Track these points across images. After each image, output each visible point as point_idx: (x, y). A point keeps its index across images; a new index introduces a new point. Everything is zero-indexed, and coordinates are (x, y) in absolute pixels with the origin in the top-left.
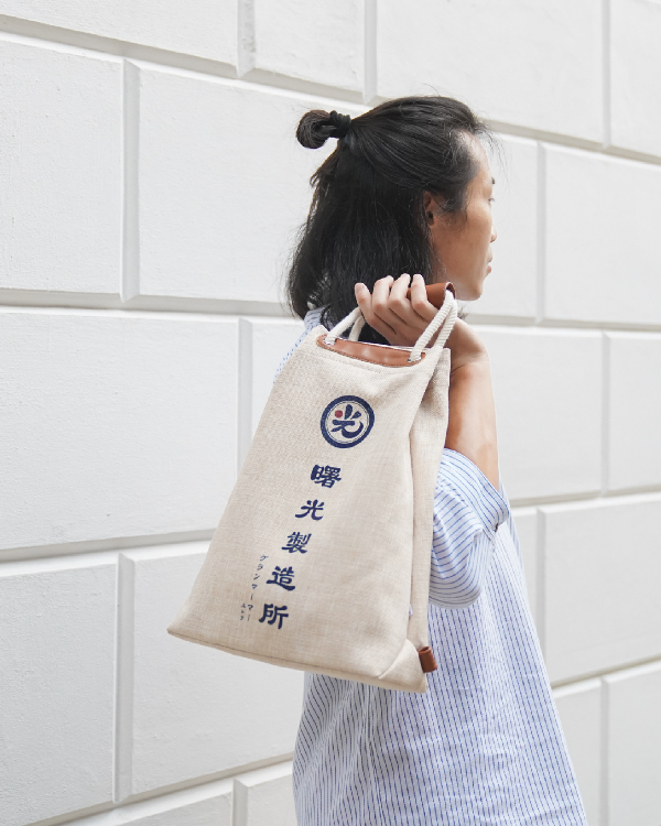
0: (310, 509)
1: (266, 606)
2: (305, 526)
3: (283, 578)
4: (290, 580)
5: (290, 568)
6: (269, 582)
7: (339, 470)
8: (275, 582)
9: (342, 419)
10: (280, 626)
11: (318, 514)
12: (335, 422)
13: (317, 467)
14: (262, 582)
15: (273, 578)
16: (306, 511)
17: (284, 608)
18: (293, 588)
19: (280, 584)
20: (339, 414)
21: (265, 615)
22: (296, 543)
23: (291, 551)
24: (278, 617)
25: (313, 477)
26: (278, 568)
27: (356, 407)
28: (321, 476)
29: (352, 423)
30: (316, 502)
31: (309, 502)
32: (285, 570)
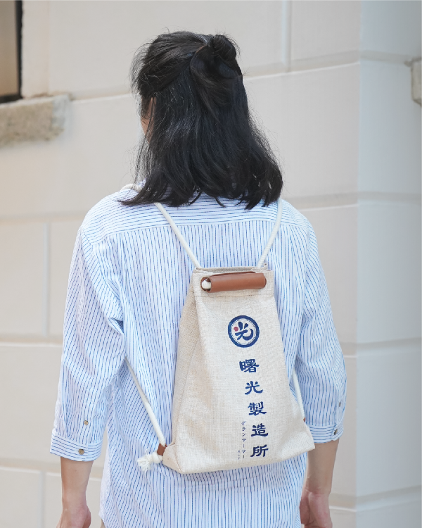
0: (251, 387)
1: (254, 449)
2: (255, 398)
3: (259, 430)
4: (264, 431)
5: (261, 424)
6: (252, 435)
7: (254, 360)
8: (256, 434)
9: (239, 331)
10: (264, 455)
11: (258, 389)
12: (236, 334)
13: (241, 363)
14: (248, 436)
15: (254, 433)
16: (249, 389)
17: (266, 446)
18: (267, 434)
19: (259, 435)
20: (236, 329)
21: (254, 453)
22: (256, 409)
23: (255, 414)
24: (263, 451)
25: (242, 369)
26: (254, 426)
27: (244, 321)
28: (246, 367)
29: (246, 331)
30: (252, 382)
31: (248, 384)
32: (258, 426)
